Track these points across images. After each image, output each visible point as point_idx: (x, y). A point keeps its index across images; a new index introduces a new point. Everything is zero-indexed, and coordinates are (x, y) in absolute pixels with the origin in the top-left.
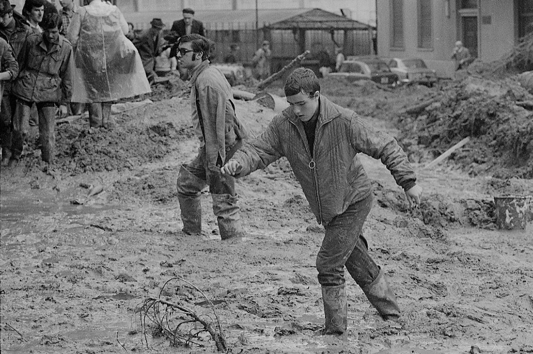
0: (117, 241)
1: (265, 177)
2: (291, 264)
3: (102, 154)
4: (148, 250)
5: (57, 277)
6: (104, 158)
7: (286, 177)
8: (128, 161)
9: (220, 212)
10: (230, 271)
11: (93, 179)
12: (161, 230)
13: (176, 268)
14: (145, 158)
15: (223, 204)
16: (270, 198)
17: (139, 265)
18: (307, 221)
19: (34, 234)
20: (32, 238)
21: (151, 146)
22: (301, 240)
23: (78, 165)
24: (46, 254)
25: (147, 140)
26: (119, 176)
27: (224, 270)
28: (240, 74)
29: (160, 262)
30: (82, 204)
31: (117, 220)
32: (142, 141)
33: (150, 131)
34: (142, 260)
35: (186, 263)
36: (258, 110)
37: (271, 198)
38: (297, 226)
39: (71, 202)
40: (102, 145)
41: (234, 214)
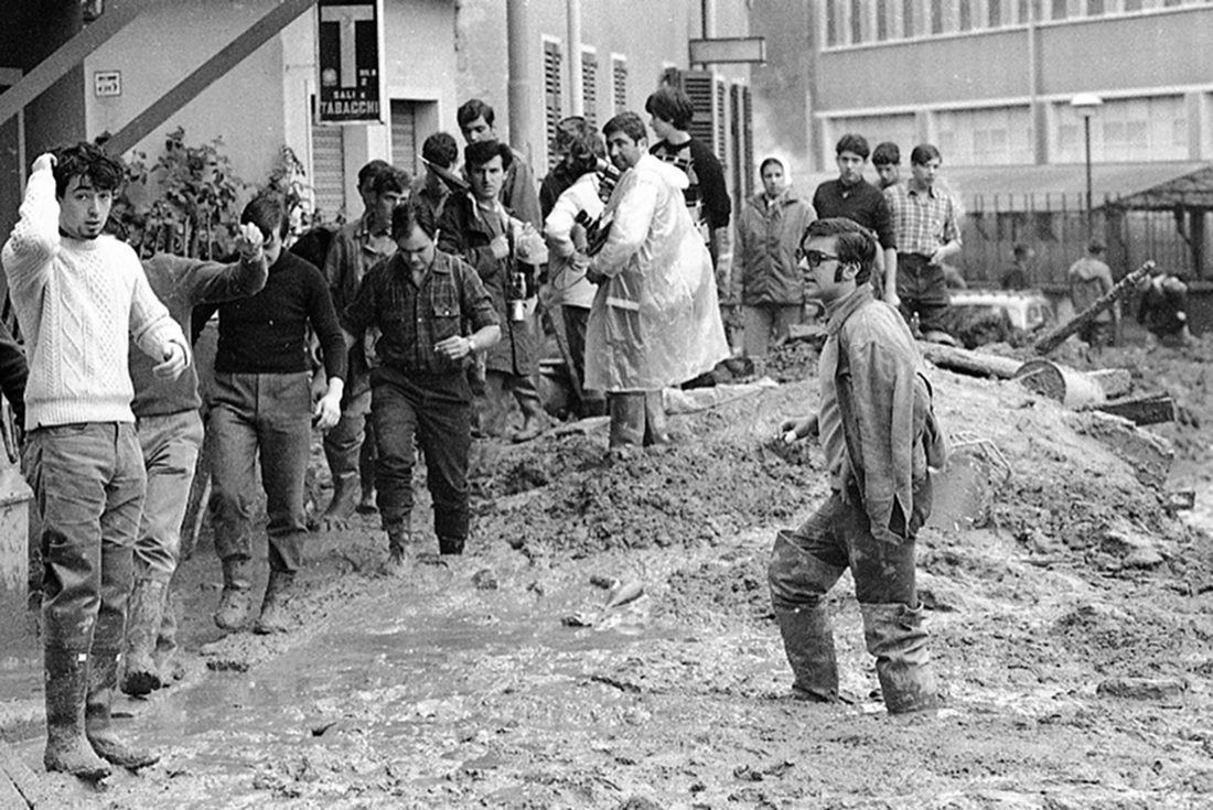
0: (647, 715)
1: (1025, 561)
2: (1039, 775)
3: (649, 507)
4: (713, 740)
5: (485, 805)
6: (654, 517)
7: (1074, 560)
8: (710, 524)
9: (881, 646)
10: (892, 790)
11: (624, 567)
12: (752, 691)
13: (768, 785)
14: (750, 516)
15: (889, 627)
16: (1024, 612)
17: (682, 776)
18: (1099, 669)
19: (458, 698)
20: (455, 707)
21: (764, 487)
22: (1080, 714)
23: (592, 533)
24: (474, 746)
25: (756, 475)
26: (683, 560)
27: (880, 790)
28: (1037, 315)
29: (734, 767)
30: (590, 625)
31: (657, 666)
32: (745, 476)
33: (765, 452)
34: (693, 764)
35: (794, 771)
36: (1023, 402)
37: (1028, 612)
38: (1076, 681)
39: (563, 621)
40: (650, 486)
41: (916, 650)
